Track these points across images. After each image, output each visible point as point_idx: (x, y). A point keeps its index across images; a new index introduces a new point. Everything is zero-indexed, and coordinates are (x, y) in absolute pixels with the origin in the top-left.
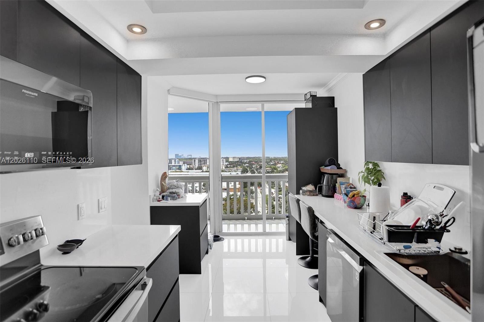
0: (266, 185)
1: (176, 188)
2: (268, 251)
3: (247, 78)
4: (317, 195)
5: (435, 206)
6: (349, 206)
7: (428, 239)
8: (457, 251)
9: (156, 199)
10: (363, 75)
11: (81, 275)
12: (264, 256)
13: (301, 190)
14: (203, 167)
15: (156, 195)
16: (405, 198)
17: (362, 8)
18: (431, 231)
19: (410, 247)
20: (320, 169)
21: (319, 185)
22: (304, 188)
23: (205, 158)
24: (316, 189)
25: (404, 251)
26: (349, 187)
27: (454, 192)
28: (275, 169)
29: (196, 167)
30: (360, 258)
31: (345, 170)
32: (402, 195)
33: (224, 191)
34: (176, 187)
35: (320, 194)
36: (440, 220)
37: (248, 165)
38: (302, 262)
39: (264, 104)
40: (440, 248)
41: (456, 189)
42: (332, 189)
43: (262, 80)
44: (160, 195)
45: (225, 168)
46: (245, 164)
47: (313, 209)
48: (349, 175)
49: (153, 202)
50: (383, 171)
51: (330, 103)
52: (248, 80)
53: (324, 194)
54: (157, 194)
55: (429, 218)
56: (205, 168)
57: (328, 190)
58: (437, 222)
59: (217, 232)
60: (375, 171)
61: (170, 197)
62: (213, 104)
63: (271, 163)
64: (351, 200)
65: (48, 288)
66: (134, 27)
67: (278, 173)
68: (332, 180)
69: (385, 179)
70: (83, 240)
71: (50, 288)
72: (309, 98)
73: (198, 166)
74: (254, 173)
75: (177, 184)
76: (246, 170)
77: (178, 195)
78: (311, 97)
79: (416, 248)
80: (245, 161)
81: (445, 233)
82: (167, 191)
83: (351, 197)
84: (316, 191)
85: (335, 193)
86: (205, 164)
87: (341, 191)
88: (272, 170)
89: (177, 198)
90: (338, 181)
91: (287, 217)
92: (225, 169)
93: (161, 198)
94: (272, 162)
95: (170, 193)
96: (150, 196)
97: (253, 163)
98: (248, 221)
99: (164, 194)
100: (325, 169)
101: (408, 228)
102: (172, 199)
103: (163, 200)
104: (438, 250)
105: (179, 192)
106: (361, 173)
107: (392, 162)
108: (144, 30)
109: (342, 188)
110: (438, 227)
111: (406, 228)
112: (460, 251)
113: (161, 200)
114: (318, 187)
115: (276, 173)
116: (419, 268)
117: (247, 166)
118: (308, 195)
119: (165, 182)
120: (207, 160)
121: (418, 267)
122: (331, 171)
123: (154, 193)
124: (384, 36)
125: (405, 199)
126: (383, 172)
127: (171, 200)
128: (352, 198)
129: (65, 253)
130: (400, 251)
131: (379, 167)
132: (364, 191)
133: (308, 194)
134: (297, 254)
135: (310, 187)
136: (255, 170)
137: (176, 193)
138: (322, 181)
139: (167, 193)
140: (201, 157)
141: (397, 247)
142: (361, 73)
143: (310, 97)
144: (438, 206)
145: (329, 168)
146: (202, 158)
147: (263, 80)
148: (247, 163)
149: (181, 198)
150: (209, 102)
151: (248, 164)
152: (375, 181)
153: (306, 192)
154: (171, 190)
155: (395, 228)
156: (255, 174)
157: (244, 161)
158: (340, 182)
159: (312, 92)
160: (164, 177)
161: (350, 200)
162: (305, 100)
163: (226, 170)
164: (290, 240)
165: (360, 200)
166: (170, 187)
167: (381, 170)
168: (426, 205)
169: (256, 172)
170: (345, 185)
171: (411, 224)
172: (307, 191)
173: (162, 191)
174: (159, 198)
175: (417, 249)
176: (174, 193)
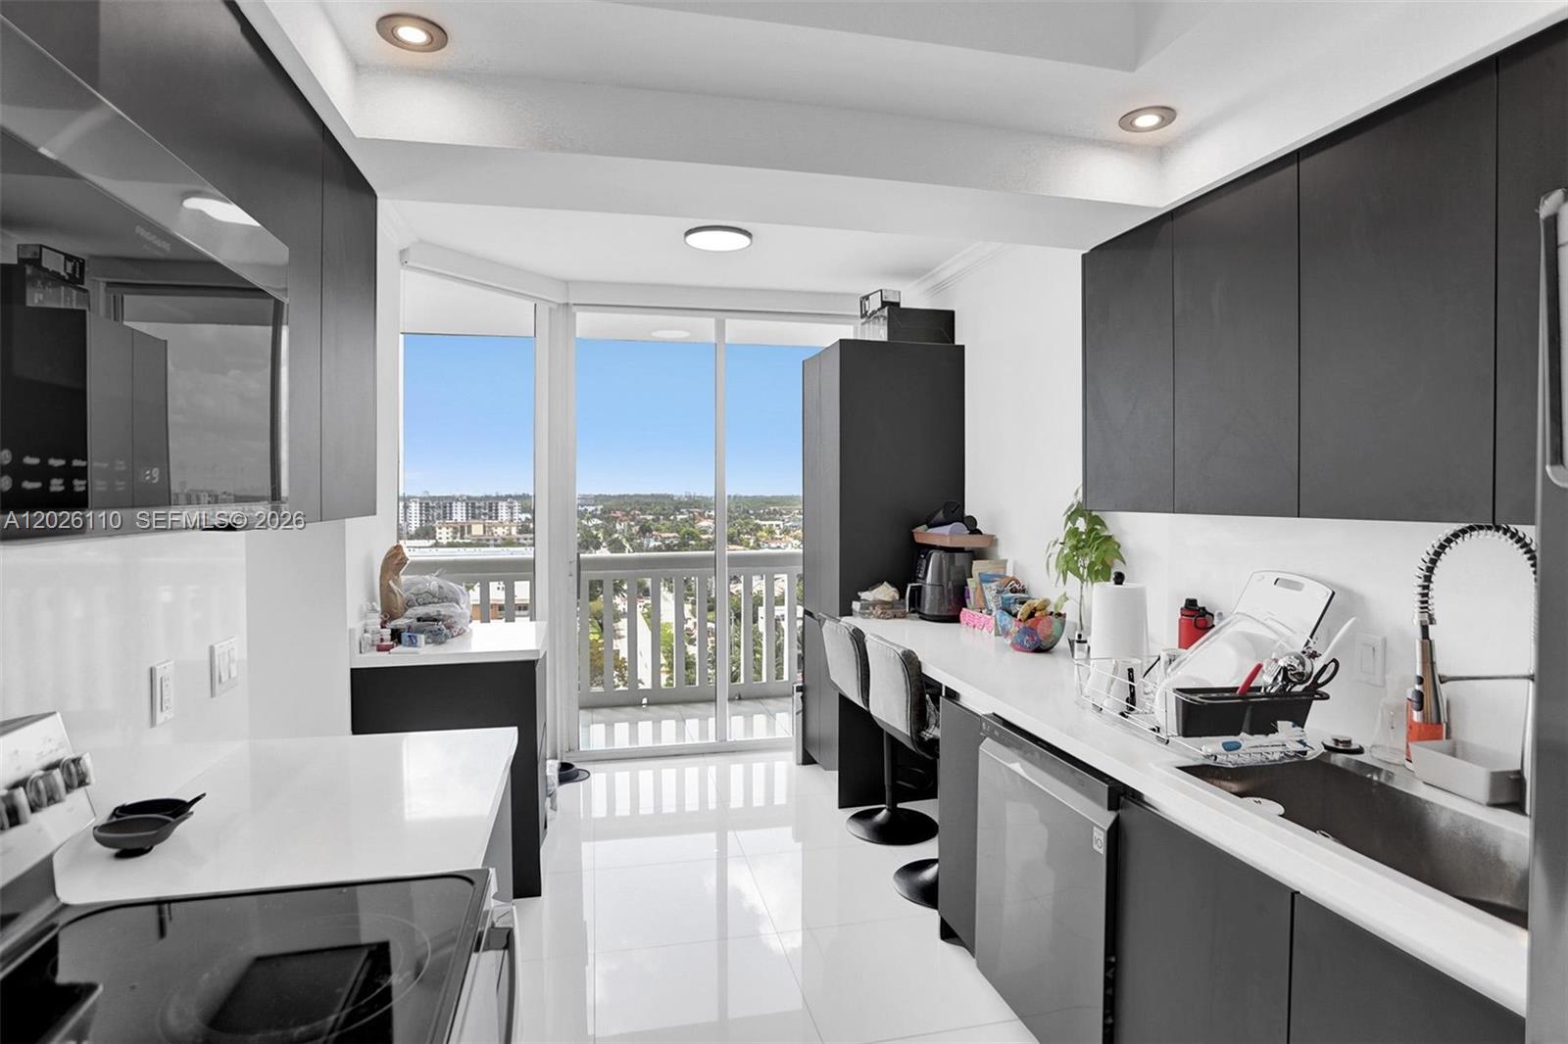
0: (662, 588)
1: (436, 600)
2: (740, 805)
3: (690, 232)
4: (904, 616)
5: (1288, 633)
6: (1019, 646)
7: (1279, 722)
8: (1341, 747)
9: (373, 641)
10: (1084, 256)
11: (162, 933)
12: (722, 821)
13: (854, 603)
14: (437, 529)
15: (370, 628)
16: (1193, 613)
17: (1133, 70)
18: (1283, 699)
19: (1238, 746)
20: (912, 534)
21: (914, 584)
22: (864, 595)
23: (446, 498)
24: (902, 596)
25: (1225, 758)
26: (1009, 588)
27: (1331, 593)
28: (692, 536)
29: (413, 529)
30: (1109, 788)
31: (993, 536)
32: (1183, 605)
33: (522, 613)
34: (434, 597)
35: (913, 612)
36: (1308, 669)
37: (599, 522)
38: (858, 829)
39: (724, 321)
40: (1305, 745)
41: (1336, 586)
42: (952, 596)
43: (738, 241)
44: (382, 627)
45: (520, 532)
46: (588, 519)
47: (917, 658)
48: (1002, 552)
49: (361, 652)
50: (1116, 540)
51: (942, 329)
52: (693, 239)
53: (926, 612)
54: (375, 624)
55: (1282, 663)
56: (444, 534)
57: (939, 600)
58: (1301, 674)
59: (561, 751)
60: (1095, 539)
61: (422, 632)
62: (551, 309)
63: (679, 517)
64: (1025, 627)
65: (90, 988)
66: (404, 25)
67: (700, 550)
68: (952, 568)
69: (1124, 562)
70: (188, 800)
71: (101, 989)
72: (879, 310)
73: (418, 526)
74: (622, 549)
75: (440, 587)
76: (595, 541)
77: (449, 627)
78: (883, 306)
79: (1252, 748)
80: (590, 509)
81: (1314, 702)
82: (410, 612)
83: (1025, 617)
84: (904, 604)
85: (964, 609)
86: (445, 518)
87: (985, 601)
88: (683, 538)
89: (446, 637)
90: (975, 572)
91: (800, 689)
92: (520, 536)
93: (389, 637)
94: (682, 513)
95: (419, 620)
96: (350, 630)
97: (619, 514)
98: (653, 708)
99: (400, 623)
100: (929, 534)
101: (1233, 695)
102: (430, 640)
103: (399, 642)
104: (1300, 747)
105: (451, 617)
106: (1054, 545)
107: (1174, 512)
108: (438, 35)
109: (986, 592)
110: (1299, 688)
111: (1227, 695)
112: (1344, 747)
113: (392, 647)
114: (911, 590)
115: (696, 550)
116: (1260, 799)
117: (597, 527)
118: (879, 617)
119: (396, 582)
120: (454, 504)
121: (1257, 799)
122: (951, 539)
123: (363, 622)
124: (1160, 153)
125: (1193, 616)
126: (1116, 543)
127: (427, 643)
128: (1030, 621)
129: (125, 854)
130: (1216, 757)
131: (1106, 528)
132: (1063, 598)
133: (879, 613)
134: (841, 806)
135: (885, 592)
136: (624, 541)
137: (443, 620)
138: (922, 572)
139: (407, 621)
140: (432, 494)
141: (1208, 748)
142: (1076, 251)
143: (879, 306)
144: (1294, 633)
145: (946, 530)
146: (435, 497)
147: (743, 240)
148: (595, 516)
149: (459, 634)
150: (538, 302)
151: (599, 519)
152: (1096, 568)
153: (871, 608)
154: (421, 611)
155: (1201, 695)
156: (626, 554)
157: (586, 510)
158: (979, 574)
159: (886, 290)
160: (396, 562)
161: (1021, 627)
162: (862, 317)
163: (522, 541)
164: (807, 760)
165: (1050, 627)
166: (414, 598)
167: (1110, 537)
168: (1267, 630)
169: (628, 546)
170: (996, 583)
171: (1238, 682)
172: (874, 604)
173: (389, 614)
174: (382, 640)
175: (1255, 750)
176: (435, 620)
